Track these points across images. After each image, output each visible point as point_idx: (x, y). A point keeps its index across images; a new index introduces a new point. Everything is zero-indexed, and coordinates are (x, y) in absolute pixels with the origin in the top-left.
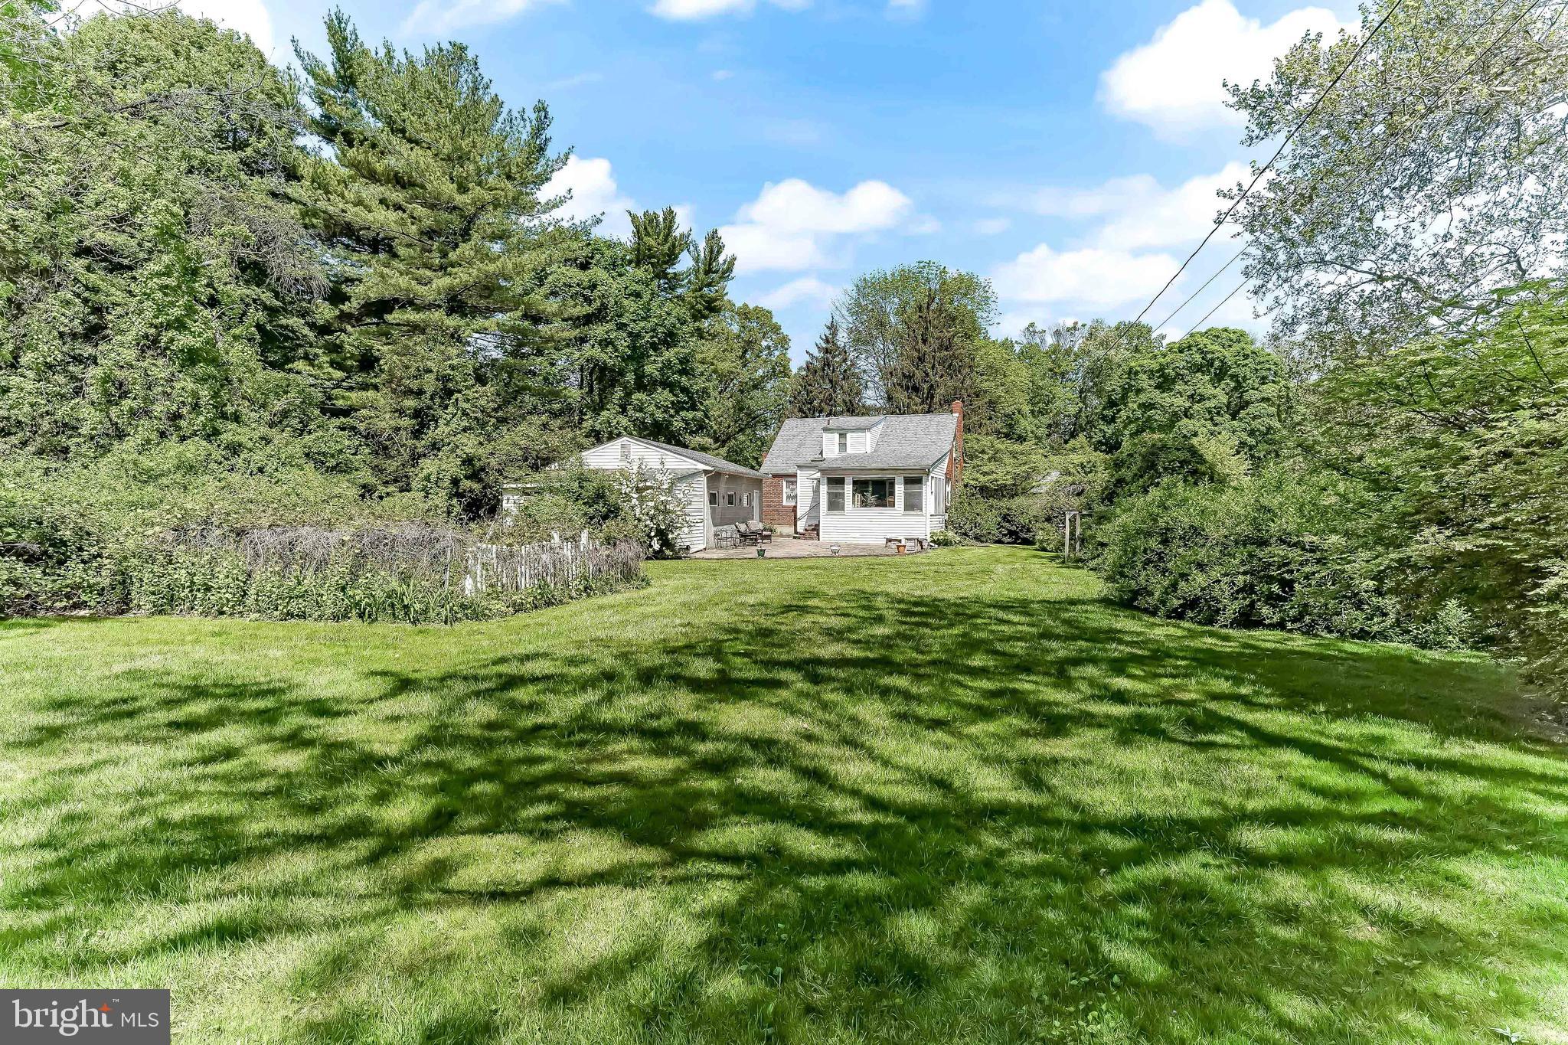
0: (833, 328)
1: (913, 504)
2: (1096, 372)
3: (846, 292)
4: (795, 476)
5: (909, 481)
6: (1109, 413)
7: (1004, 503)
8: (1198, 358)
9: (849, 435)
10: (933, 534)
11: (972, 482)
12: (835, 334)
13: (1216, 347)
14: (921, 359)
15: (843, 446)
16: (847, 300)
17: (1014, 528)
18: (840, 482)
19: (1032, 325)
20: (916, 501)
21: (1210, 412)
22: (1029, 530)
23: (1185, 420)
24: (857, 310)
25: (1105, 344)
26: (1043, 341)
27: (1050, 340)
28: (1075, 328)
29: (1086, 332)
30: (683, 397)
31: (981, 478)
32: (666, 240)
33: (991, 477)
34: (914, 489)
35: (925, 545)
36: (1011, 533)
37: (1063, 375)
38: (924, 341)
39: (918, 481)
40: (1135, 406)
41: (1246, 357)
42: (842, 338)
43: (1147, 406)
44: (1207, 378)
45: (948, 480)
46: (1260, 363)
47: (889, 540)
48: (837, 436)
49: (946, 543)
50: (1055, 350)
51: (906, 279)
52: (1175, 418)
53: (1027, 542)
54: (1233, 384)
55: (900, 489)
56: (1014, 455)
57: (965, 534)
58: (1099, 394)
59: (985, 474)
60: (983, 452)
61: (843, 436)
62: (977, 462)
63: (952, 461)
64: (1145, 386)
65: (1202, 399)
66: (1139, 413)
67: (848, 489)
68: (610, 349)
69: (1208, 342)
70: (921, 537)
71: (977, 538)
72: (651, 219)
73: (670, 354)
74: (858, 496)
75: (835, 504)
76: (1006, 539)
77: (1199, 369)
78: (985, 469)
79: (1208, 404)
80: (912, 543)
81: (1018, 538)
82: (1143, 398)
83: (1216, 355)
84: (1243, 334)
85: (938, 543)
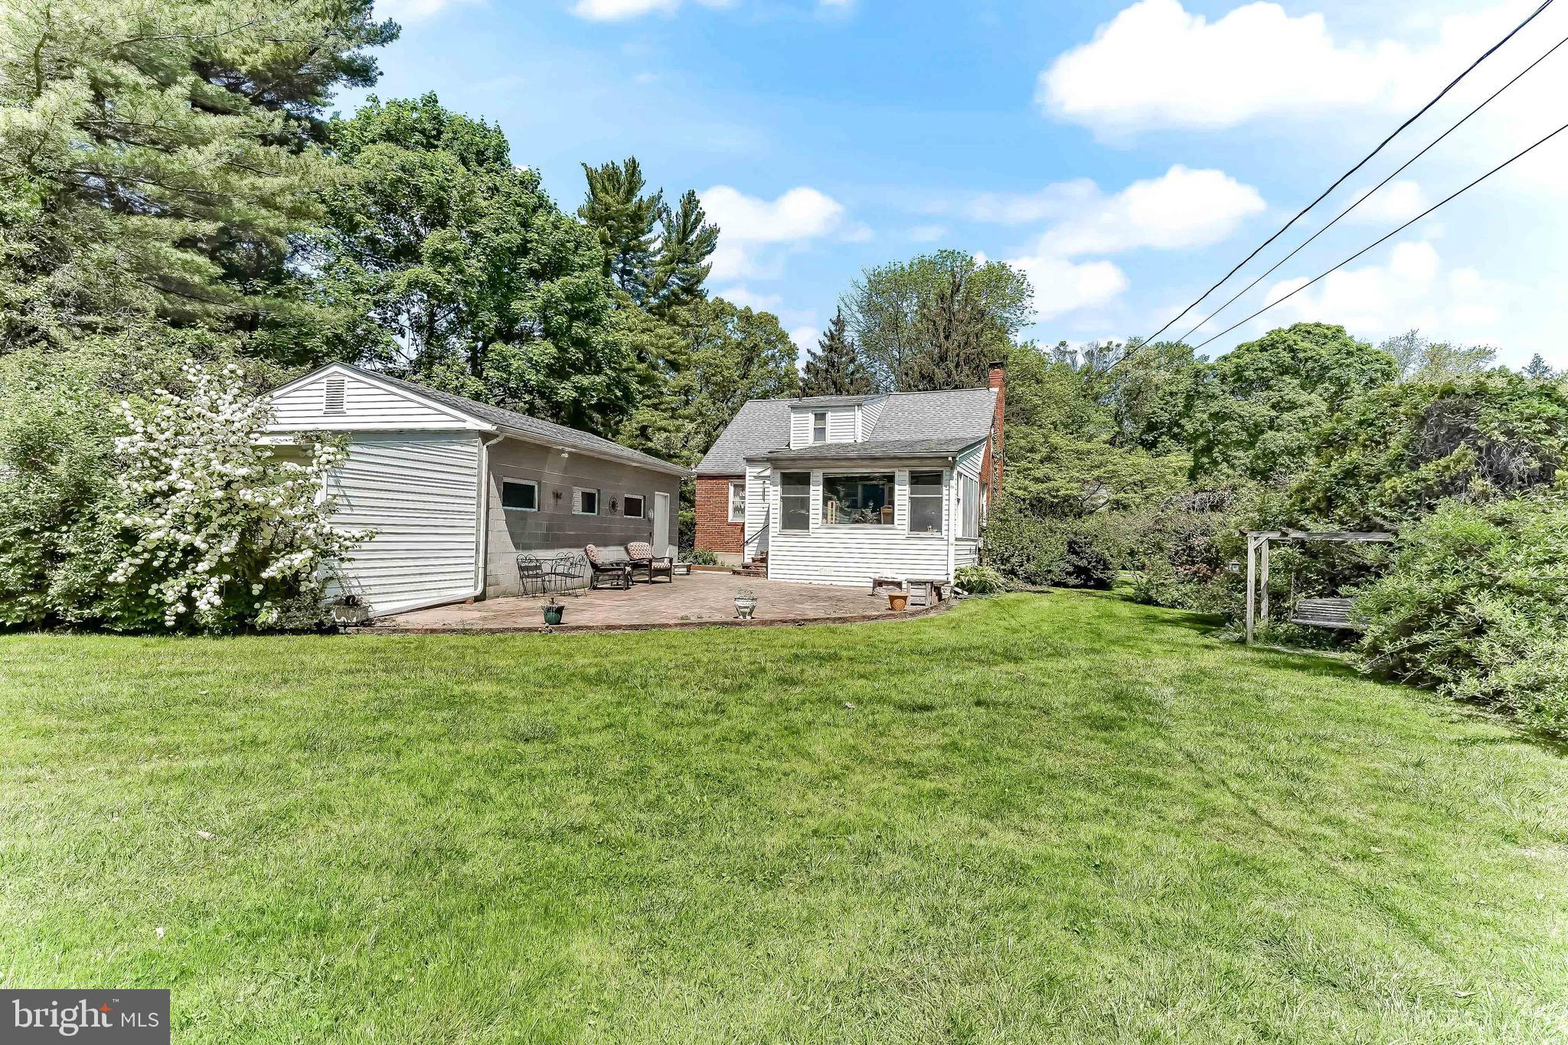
0: (839, 323)
1: (925, 520)
2: (1135, 394)
3: (856, 285)
4: (742, 477)
5: (916, 479)
6: (1150, 438)
7: (1071, 524)
8: (1286, 357)
9: (829, 415)
10: (960, 572)
11: (1020, 493)
12: (841, 330)
13: (1306, 345)
14: (943, 358)
15: (820, 432)
16: (857, 294)
17: (1083, 563)
18: (804, 480)
19: (1063, 344)
20: (930, 512)
21: (1304, 423)
22: (1106, 567)
23: (1271, 433)
24: (869, 308)
25: (1144, 363)
26: (1074, 361)
27: (1081, 360)
28: (1108, 349)
29: (1121, 352)
30: (575, 354)
31: (1035, 488)
32: (628, 200)
33: (1050, 485)
34: (926, 493)
35: (946, 593)
36: (1079, 571)
37: (1095, 399)
38: (947, 338)
39: (935, 479)
40: (1205, 417)
41: (1349, 354)
42: (851, 336)
43: (1218, 417)
44: (1296, 382)
45: (983, 485)
46: (1367, 362)
47: (879, 583)
48: (812, 417)
49: (982, 588)
50: (1087, 371)
51: (925, 270)
52: (1255, 432)
53: (1103, 585)
54: (1333, 389)
55: (902, 494)
56: (1080, 454)
57: (1013, 572)
58: (1134, 417)
59: (1037, 480)
60: (1032, 450)
61: (820, 417)
62: (1024, 464)
63: (989, 458)
64: (1218, 392)
65: (1293, 406)
66: (1210, 425)
67: (816, 492)
68: (448, 268)
69: (1299, 338)
70: (938, 577)
71: (1030, 579)
72: (611, 174)
73: (554, 287)
74: (834, 504)
75: (795, 518)
76: (1072, 581)
77: (1284, 371)
78: (1039, 474)
79: (1302, 413)
80: (920, 592)
81: (1090, 578)
82: (1215, 407)
83: (1309, 354)
84: (1339, 330)
85: (968, 587)
